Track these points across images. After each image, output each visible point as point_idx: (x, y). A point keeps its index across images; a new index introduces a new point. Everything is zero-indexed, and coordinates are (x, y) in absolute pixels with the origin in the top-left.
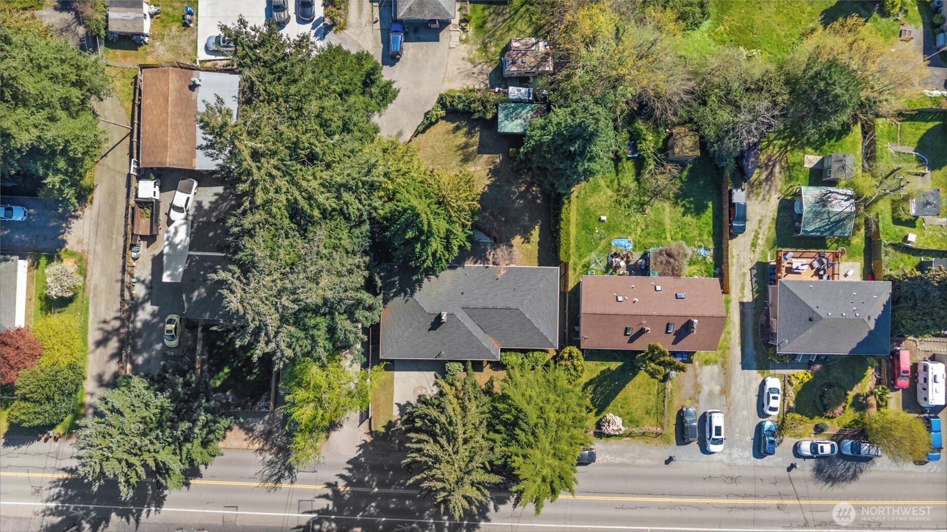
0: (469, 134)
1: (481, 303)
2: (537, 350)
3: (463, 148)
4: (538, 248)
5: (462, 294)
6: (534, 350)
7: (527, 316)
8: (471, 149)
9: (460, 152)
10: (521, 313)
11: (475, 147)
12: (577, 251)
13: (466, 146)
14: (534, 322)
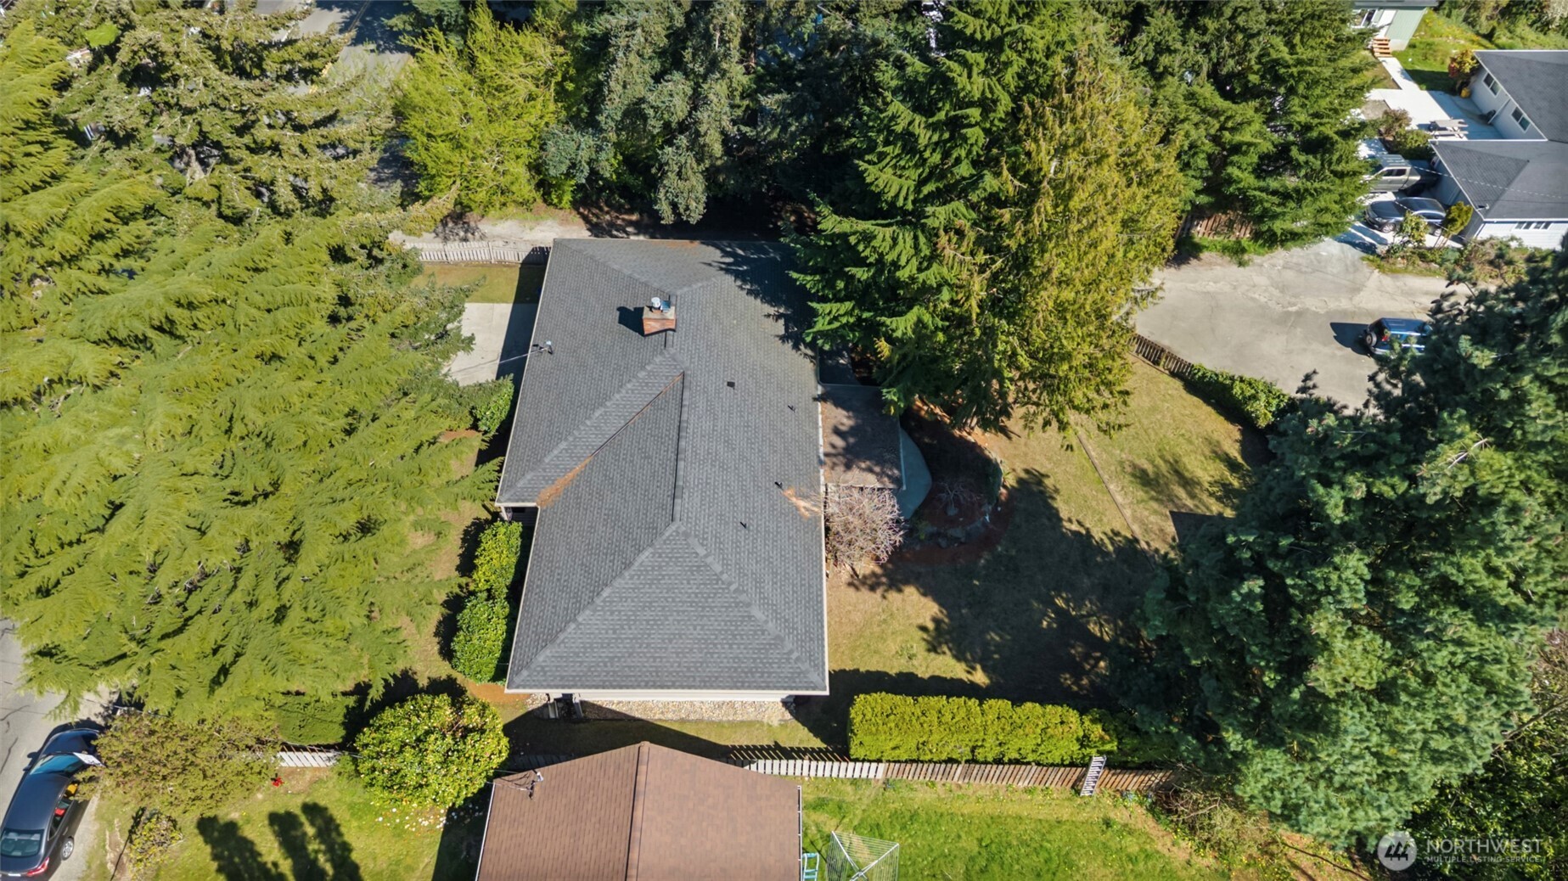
0: (1226, 493)
1: (697, 421)
2: (510, 632)
3: (1177, 473)
4: (893, 672)
5: (731, 384)
6: (511, 619)
7: (645, 556)
8: (1181, 492)
9: (1164, 468)
10: (654, 531)
11: (1190, 503)
12: (895, 814)
13: (1188, 483)
14: (618, 582)
